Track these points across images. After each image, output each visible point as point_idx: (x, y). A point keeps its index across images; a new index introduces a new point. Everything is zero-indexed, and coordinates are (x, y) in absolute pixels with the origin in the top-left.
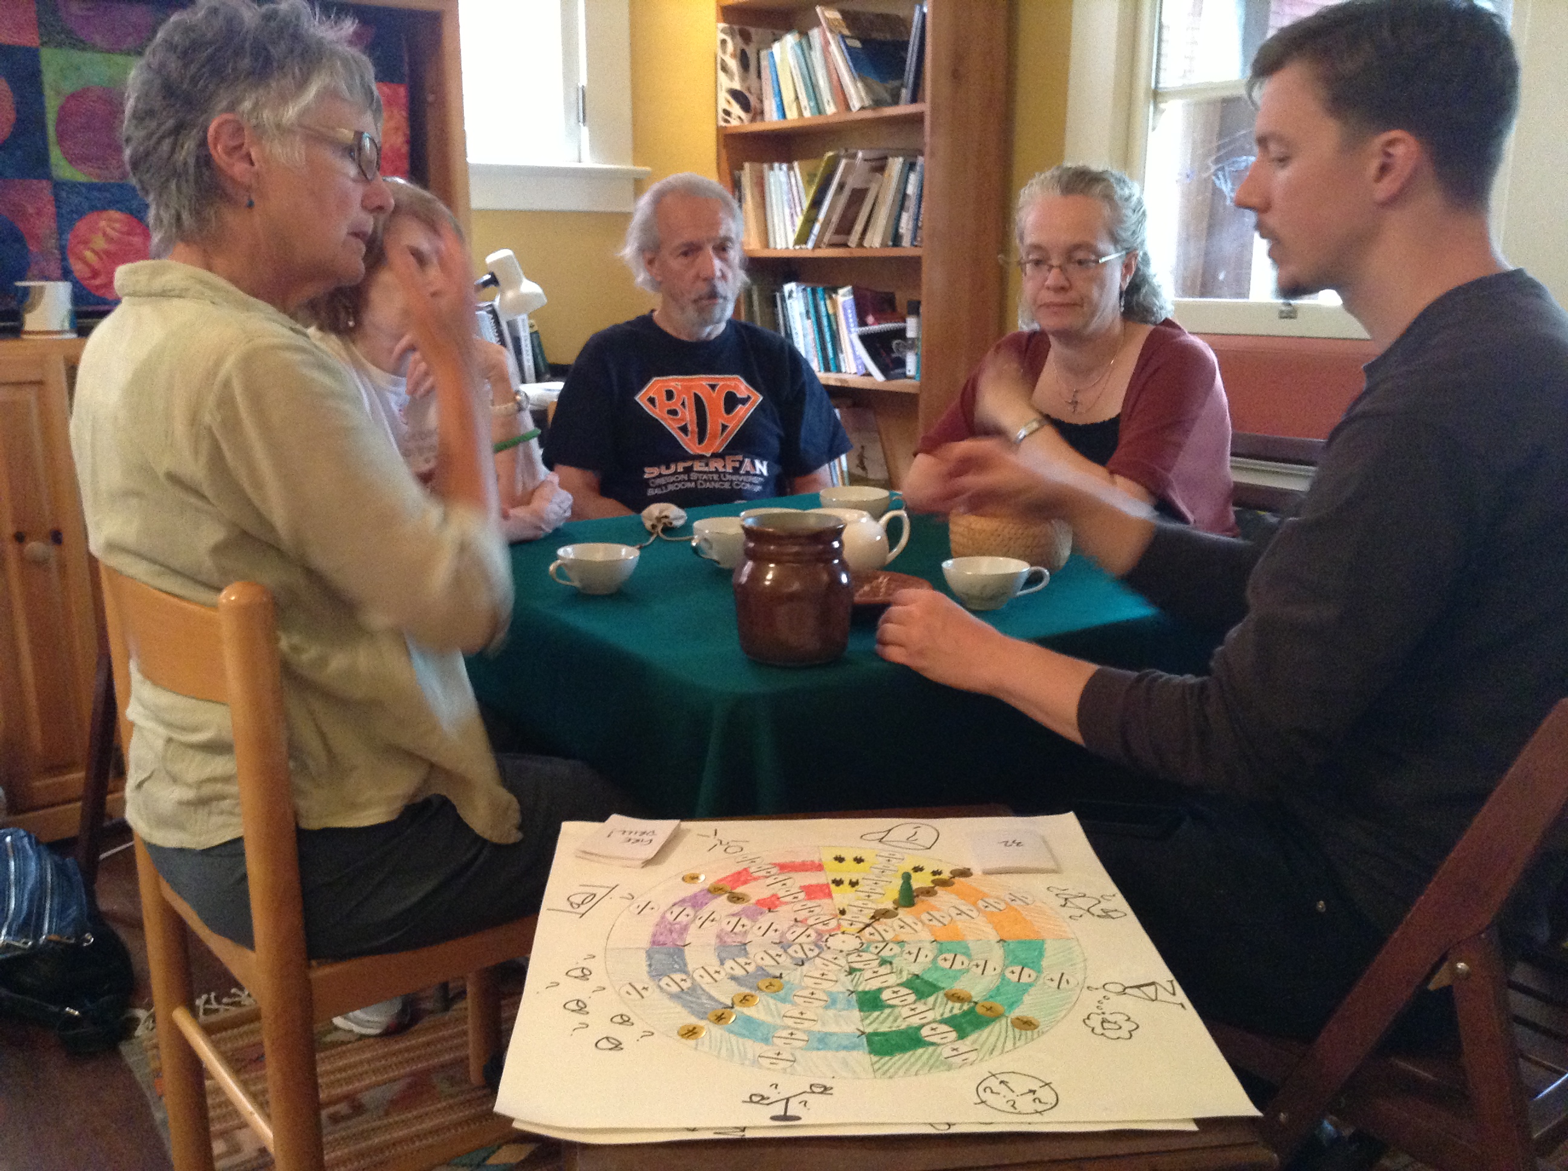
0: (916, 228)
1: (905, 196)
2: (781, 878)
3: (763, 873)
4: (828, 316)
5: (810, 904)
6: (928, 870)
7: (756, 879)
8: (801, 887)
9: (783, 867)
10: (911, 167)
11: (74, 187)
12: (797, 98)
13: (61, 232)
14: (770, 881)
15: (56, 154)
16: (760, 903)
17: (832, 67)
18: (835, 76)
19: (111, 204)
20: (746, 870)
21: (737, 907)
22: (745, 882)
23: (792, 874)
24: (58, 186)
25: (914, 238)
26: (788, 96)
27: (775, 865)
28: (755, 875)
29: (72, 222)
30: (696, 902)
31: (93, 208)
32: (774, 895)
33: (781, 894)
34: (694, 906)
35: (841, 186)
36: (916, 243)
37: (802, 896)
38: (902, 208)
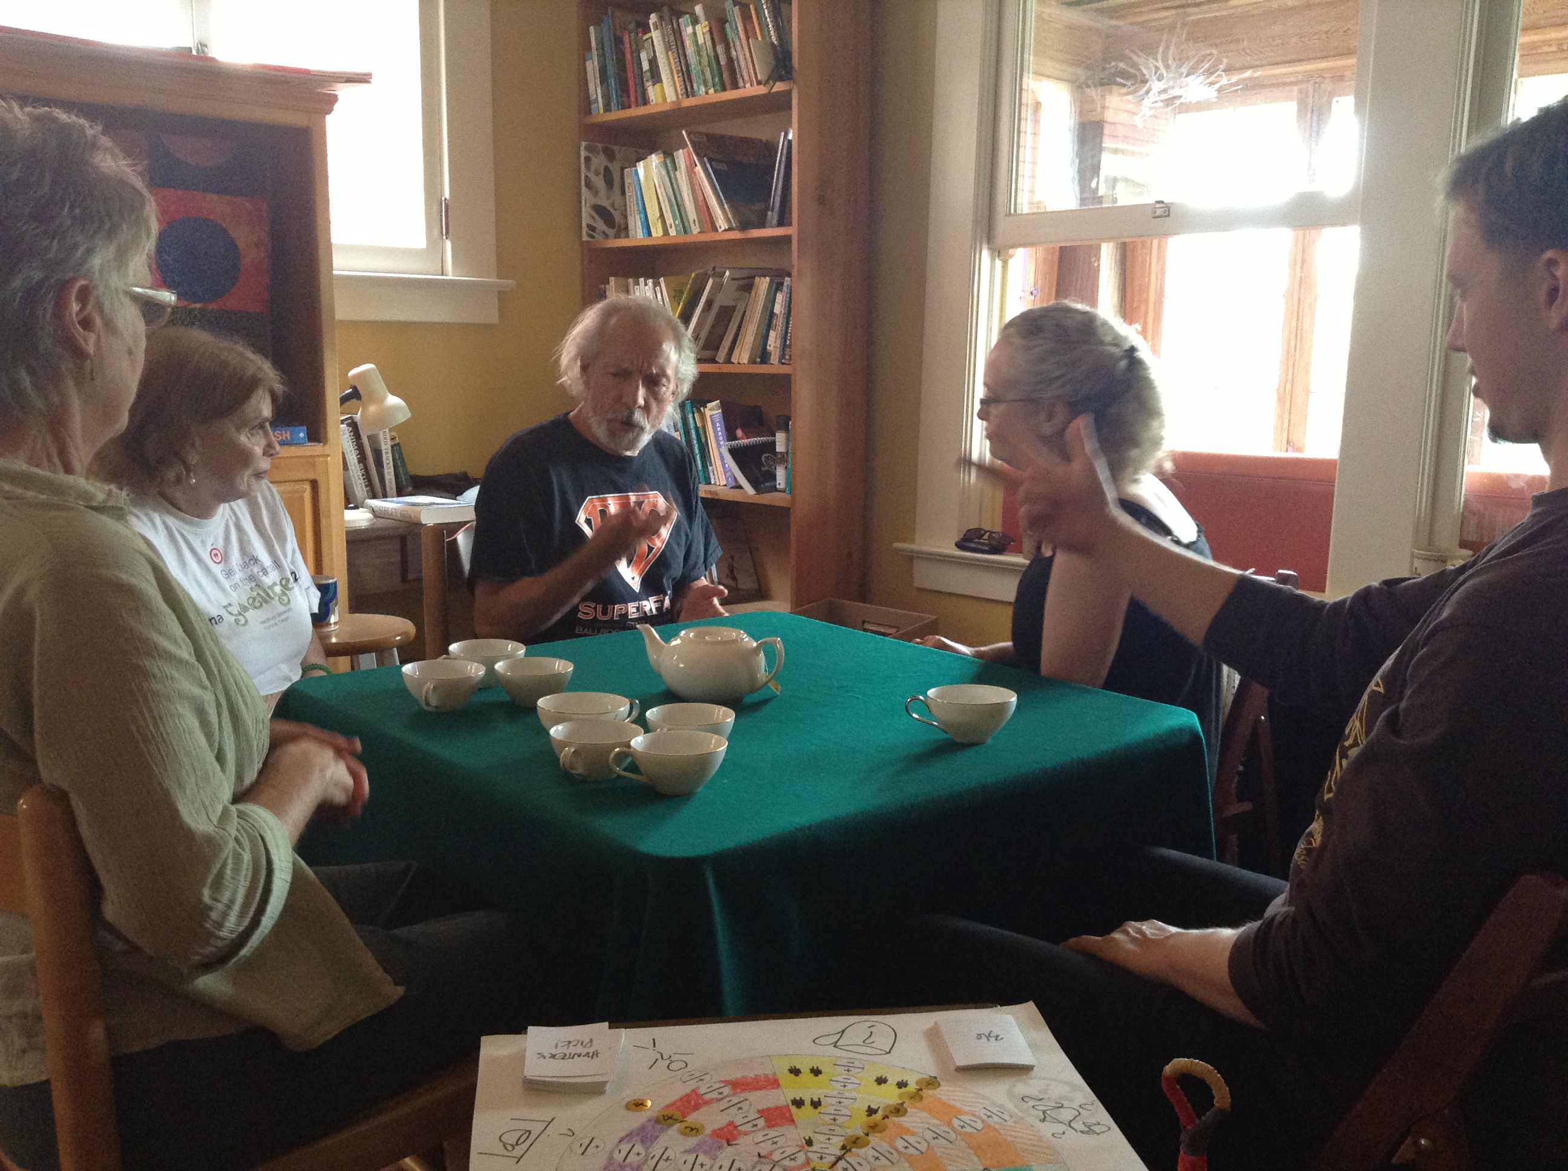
0: (784, 346)
1: (772, 315)
2: (735, 1100)
3: (715, 1095)
4: (696, 428)
5: (772, 1133)
6: (893, 1080)
7: (706, 1103)
8: (759, 1112)
9: (737, 1085)
10: (779, 287)
12: (662, 215)
14: (724, 1104)
16: (717, 1134)
17: (697, 188)
18: (701, 198)
20: (694, 1091)
21: (692, 1141)
22: (697, 1107)
23: (747, 1095)
25: (783, 356)
26: (653, 213)
27: (727, 1083)
28: (706, 1097)
30: (644, 1135)
32: (731, 1124)
33: (738, 1121)
34: (643, 1142)
35: (709, 304)
36: (783, 361)
37: (761, 1122)
38: (769, 326)
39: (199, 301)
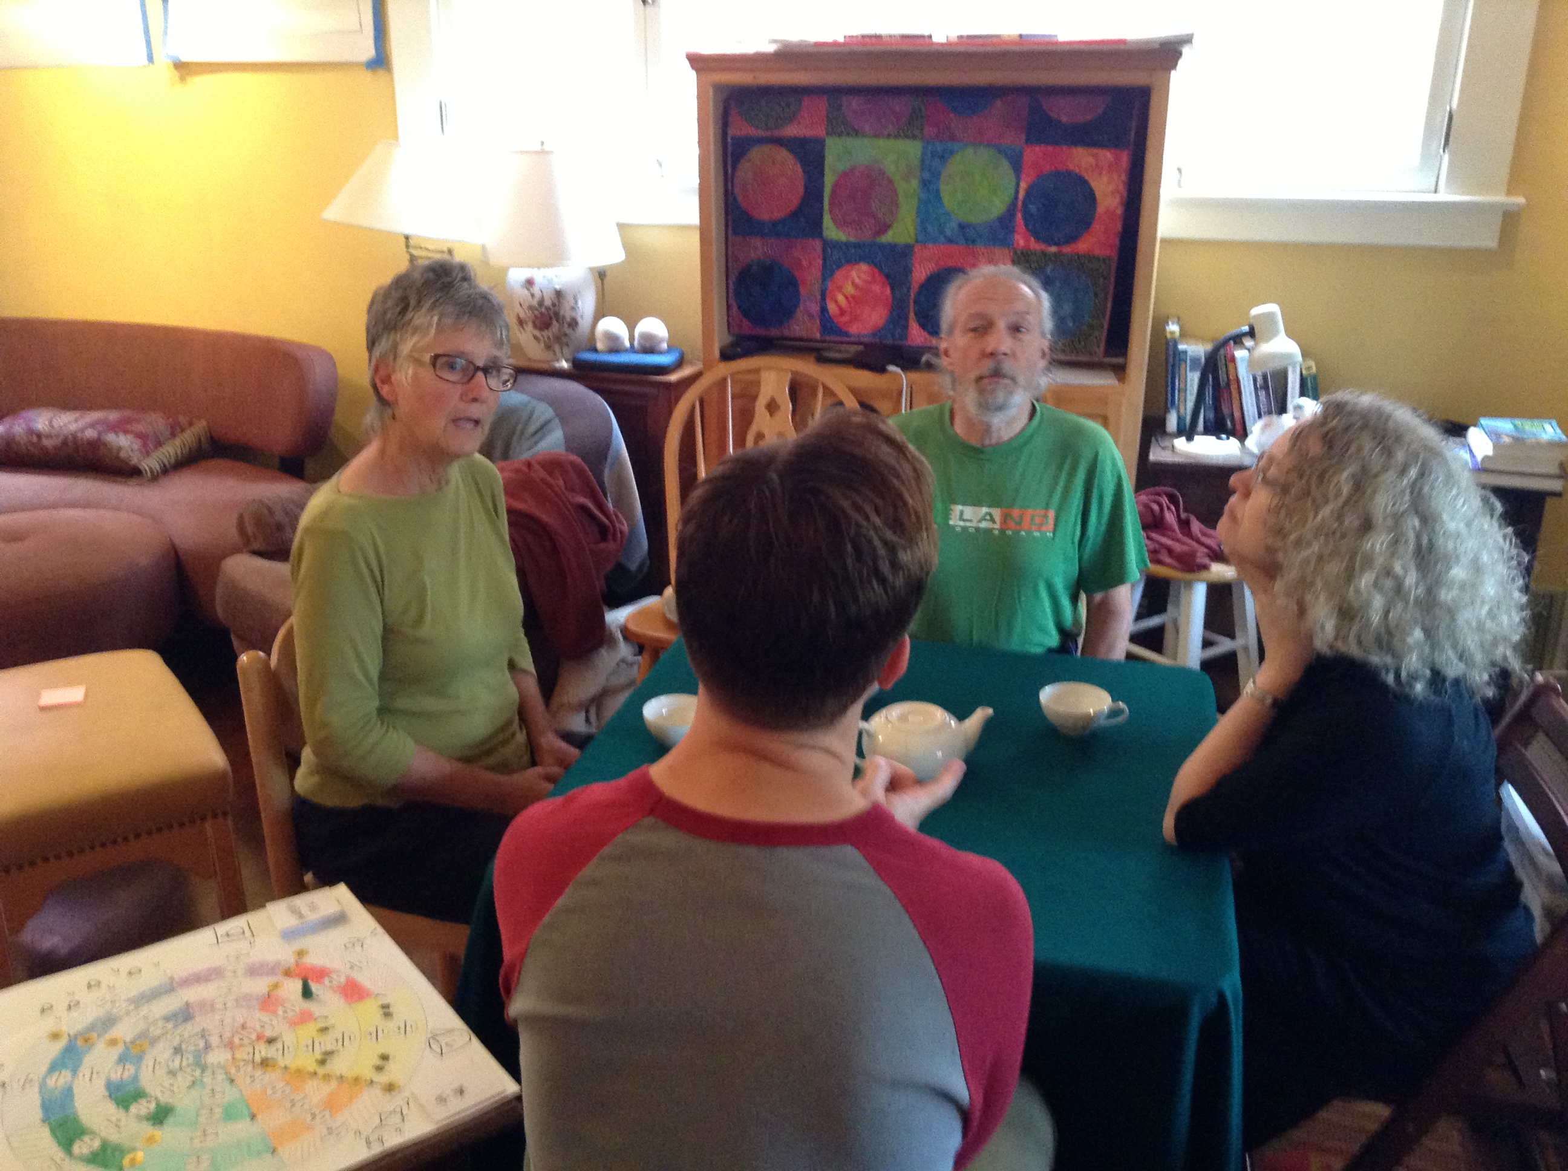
11: (836, 245)
13: (824, 280)
15: (827, 220)
19: (862, 259)
24: (827, 244)
29: (832, 272)
31: (849, 262)
39: (1056, 244)
